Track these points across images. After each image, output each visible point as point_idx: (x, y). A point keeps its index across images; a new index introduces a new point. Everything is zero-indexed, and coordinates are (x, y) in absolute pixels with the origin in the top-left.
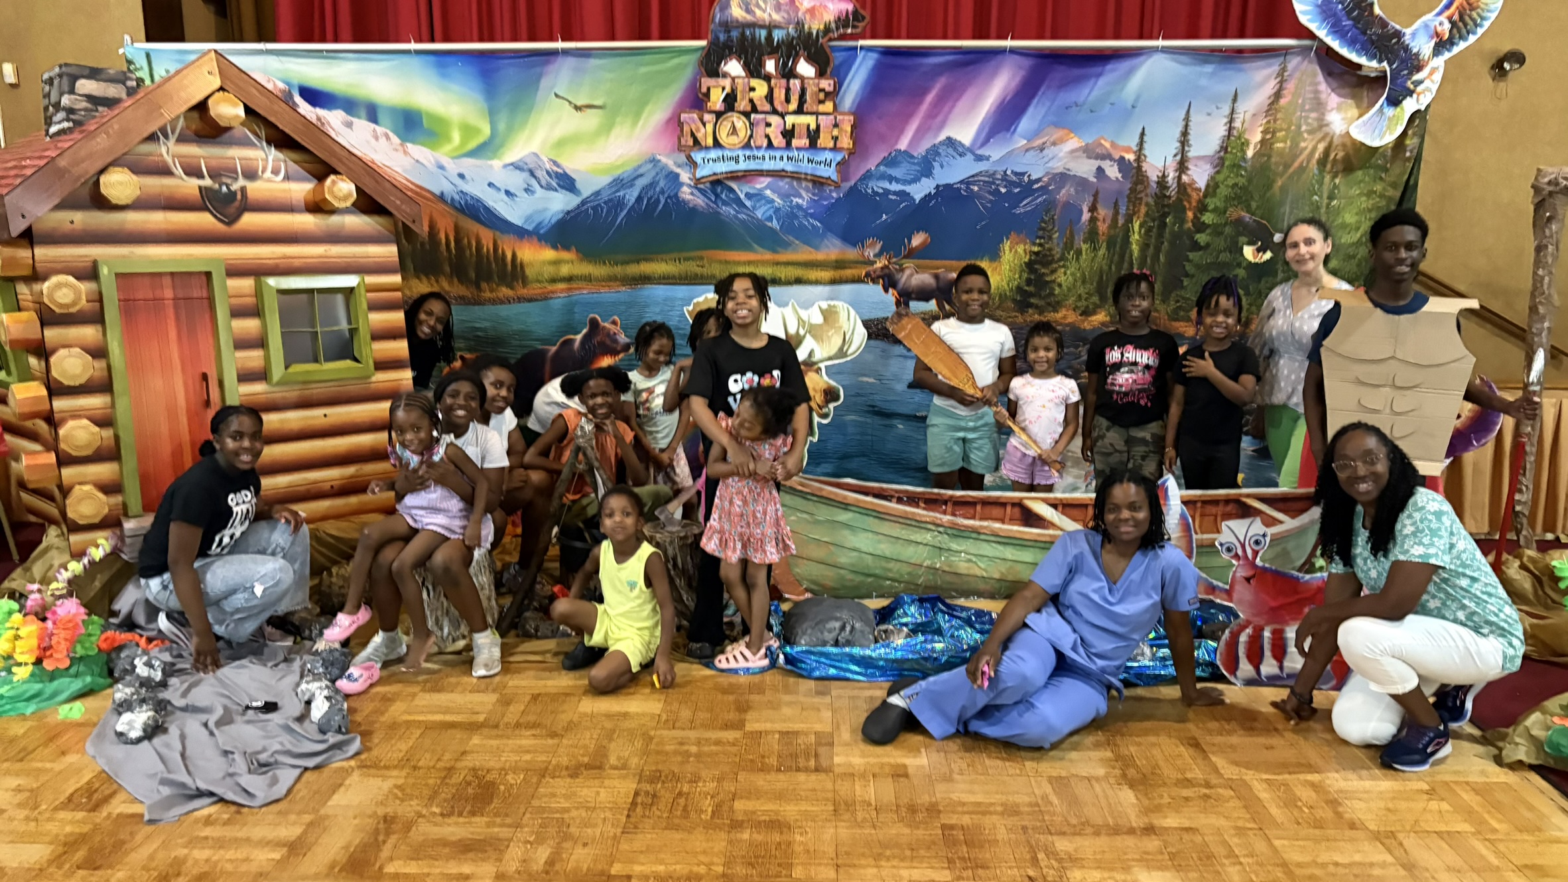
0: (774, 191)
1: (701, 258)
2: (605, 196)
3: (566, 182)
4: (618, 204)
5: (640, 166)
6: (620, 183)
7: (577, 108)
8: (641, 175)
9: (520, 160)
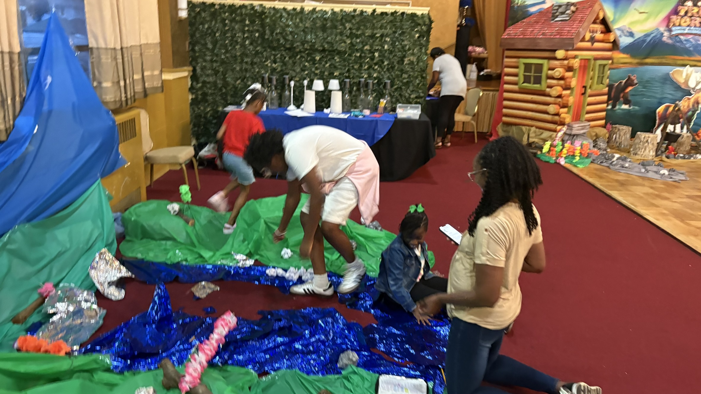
0: (693, 39)
1: (666, 58)
2: (641, 39)
3: (631, 34)
4: (644, 41)
5: (653, 31)
6: (647, 35)
7: (641, 13)
8: (653, 33)
9: (620, 27)
